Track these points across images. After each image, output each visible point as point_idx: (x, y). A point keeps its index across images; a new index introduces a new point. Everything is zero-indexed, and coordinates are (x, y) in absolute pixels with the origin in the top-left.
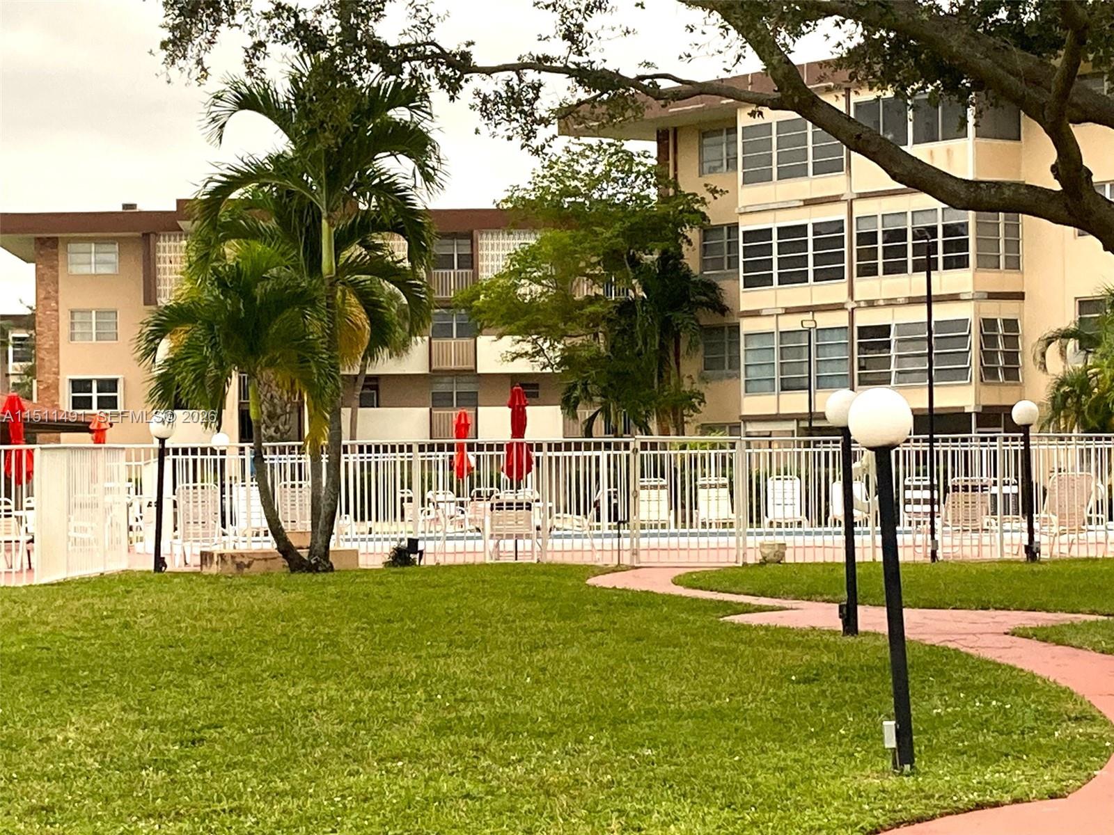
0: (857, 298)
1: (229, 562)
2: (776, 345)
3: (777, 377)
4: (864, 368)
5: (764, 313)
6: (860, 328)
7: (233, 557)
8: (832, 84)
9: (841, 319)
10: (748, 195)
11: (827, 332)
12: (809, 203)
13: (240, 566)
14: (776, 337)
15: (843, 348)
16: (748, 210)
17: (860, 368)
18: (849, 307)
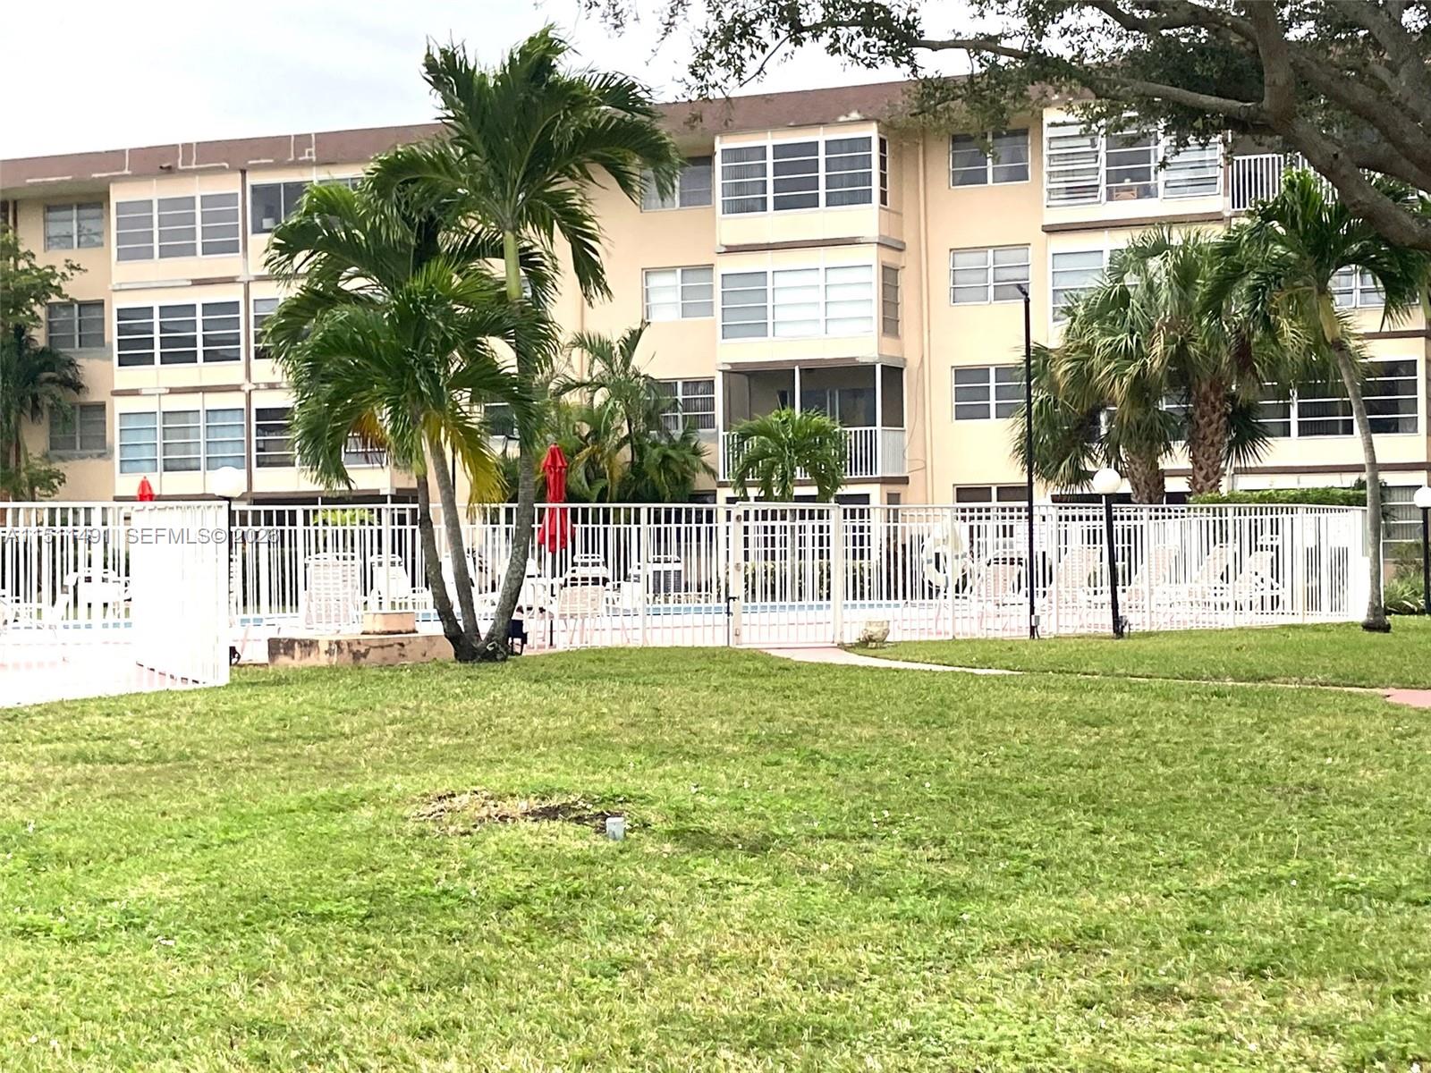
0: (254, 380)
1: (346, 651)
2: (159, 426)
3: (160, 457)
4: (263, 450)
5: (144, 392)
6: (257, 410)
7: (349, 644)
8: (227, 165)
9: (237, 400)
10: (124, 272)
11: (219, 414)
12: (198, 283)
13: (357, 656)
14: (159, 417)
15: (238, 430)
16: (124, 287)
17: (259, 450)
18: (247, 388)
